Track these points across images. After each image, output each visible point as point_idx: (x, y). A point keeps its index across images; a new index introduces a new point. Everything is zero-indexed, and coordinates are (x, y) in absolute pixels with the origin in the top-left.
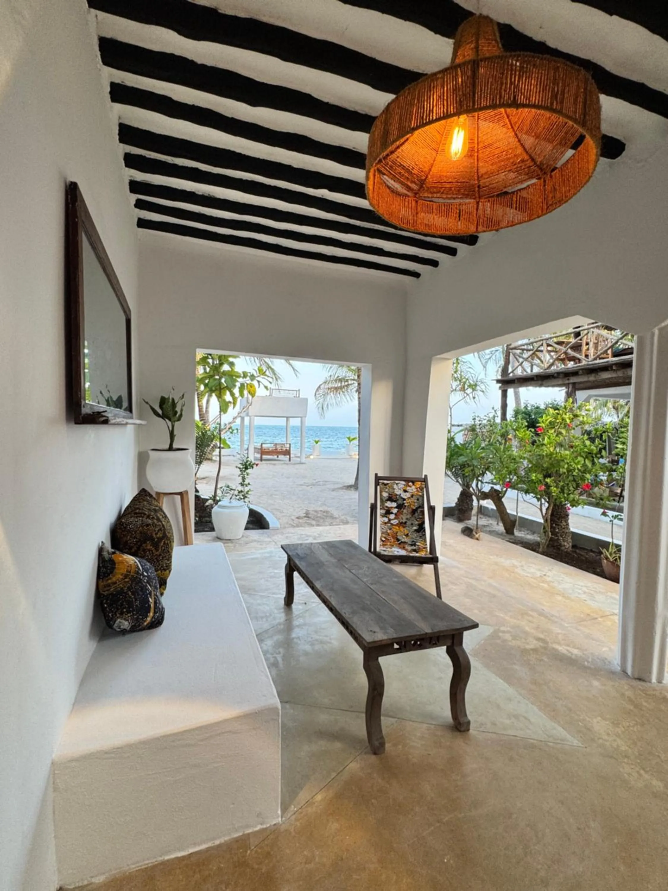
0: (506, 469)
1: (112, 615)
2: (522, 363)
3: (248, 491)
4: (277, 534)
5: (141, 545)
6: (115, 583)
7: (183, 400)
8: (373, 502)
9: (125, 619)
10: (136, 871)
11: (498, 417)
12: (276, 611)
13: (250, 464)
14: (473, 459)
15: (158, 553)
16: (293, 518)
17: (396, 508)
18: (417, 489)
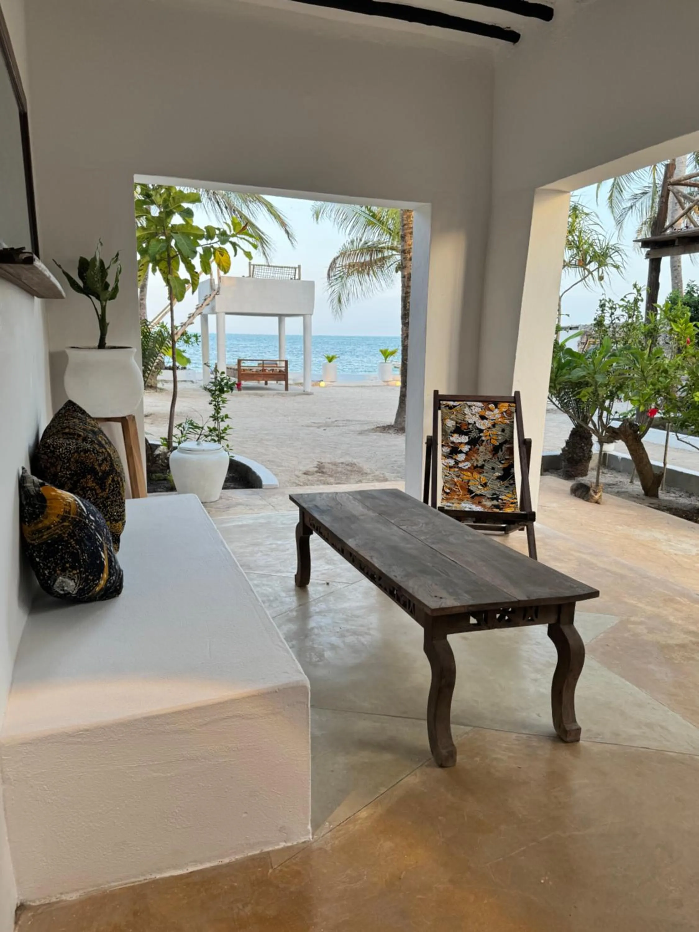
0: (651, 386)
1: (49, 573)
2: (690, 209)
3: (226, 429)
4: (274, 495)
5: (78, 481)
6: (49, 528)
7: (119, 262)
8: (431, 434)
9: (69, 578)
10: (120, 889)
11: (642, 300)
12: (283, 594)
13: (226, 384)
14: (595, 373)
15: (104, 494)
16: (297, 473)
17: (467, 443)
18: (502, 413)
